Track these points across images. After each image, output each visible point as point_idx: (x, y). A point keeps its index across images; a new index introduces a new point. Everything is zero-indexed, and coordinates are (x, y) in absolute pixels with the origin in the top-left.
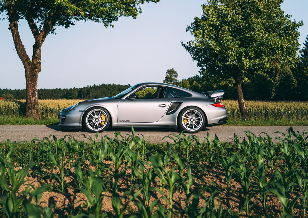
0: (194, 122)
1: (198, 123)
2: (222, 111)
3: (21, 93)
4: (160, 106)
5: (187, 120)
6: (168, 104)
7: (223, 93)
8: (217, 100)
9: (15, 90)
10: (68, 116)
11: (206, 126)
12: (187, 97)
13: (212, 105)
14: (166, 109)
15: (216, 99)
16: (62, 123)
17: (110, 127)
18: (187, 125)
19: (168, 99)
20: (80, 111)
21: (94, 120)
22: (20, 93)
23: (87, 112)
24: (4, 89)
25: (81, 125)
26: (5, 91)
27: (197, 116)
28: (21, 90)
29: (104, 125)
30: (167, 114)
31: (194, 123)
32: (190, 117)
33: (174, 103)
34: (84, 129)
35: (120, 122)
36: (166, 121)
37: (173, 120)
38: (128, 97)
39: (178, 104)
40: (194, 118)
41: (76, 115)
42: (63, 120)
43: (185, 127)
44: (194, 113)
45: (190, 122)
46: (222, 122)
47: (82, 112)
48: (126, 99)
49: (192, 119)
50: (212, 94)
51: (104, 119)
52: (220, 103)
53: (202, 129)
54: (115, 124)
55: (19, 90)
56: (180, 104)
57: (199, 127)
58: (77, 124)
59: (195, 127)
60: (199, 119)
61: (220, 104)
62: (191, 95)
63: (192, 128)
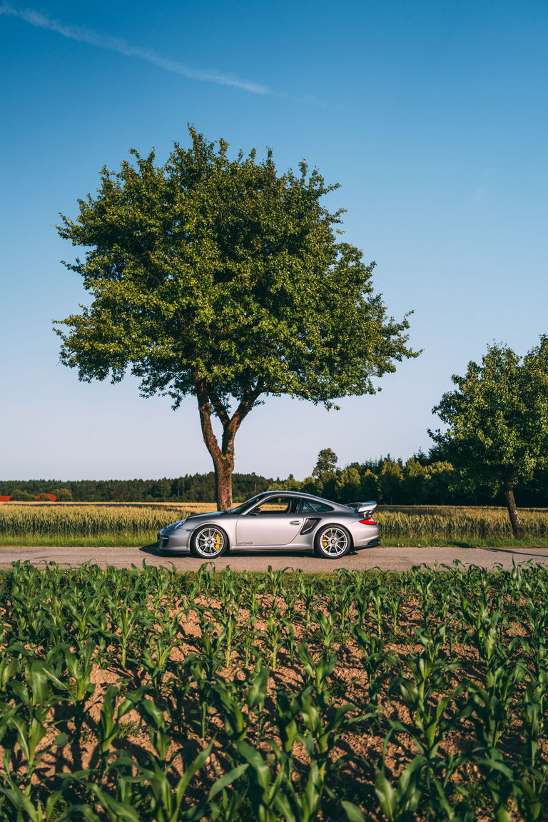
0: (337, 543)
1: (342, 545)
2: (373, 529)
3: (78, 486)
4: (291, 523)
5: (327, 543)
6: (302, 521)
7: (374, 506)
8: (367, 515)
9: (69, 482)
10: (172, 536)
11: (352, 550)
12: (328, 512)
13: (360, 521)
14: (299, 528)
15: (365, 513)
16: (163, 547)
17: (227, 552)
18: (327, 550)
19: (302, 514)
20: (188, 530)
21: (206, 545)
22: (76, 487)
23: (196, 532)
24: (49, 481)
25: (189, 549)
26: (51, 484)
27: (339, 535)
28: (78, 482)
29: (219, 549)
30: (301, 534)
31: (336, 545)
32: (330, 539)
33: (310, 519)
34: (193, 553)
35: (240, 544)
36: (300, 543)
37: (309, 541)
38: (251, 511)
39: (316, 521)
40: (336, 539)
41: (182, 536)
42: (166, 543)
43: (326, 552)
44: (334, 532)
45: (331, 545)
46: (374, 544)
47: (189, 532)
48: (248, 514)
49: (334, 541)
50: (361, 506)
51: (219, 542)
52: (370, 518)
53: (347, 554)
54: (233, 547)
55: (74, 483)
56: (318, 520)
57: (343, 550)
58: (184, 548)
59: (339, 550)
60: (342, 539)
61: (372, 520)
62: (332, 509)
63: (335, 552)
